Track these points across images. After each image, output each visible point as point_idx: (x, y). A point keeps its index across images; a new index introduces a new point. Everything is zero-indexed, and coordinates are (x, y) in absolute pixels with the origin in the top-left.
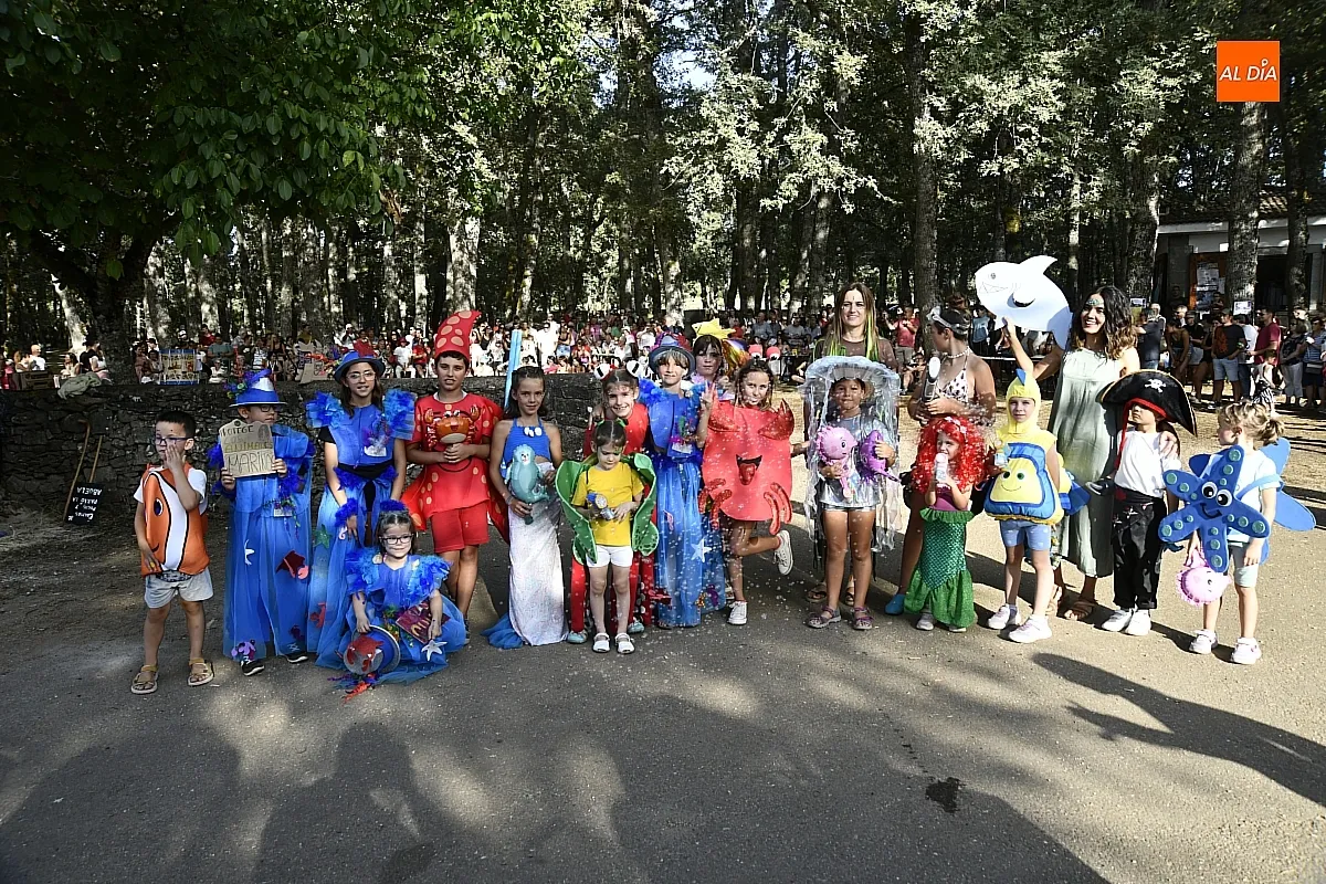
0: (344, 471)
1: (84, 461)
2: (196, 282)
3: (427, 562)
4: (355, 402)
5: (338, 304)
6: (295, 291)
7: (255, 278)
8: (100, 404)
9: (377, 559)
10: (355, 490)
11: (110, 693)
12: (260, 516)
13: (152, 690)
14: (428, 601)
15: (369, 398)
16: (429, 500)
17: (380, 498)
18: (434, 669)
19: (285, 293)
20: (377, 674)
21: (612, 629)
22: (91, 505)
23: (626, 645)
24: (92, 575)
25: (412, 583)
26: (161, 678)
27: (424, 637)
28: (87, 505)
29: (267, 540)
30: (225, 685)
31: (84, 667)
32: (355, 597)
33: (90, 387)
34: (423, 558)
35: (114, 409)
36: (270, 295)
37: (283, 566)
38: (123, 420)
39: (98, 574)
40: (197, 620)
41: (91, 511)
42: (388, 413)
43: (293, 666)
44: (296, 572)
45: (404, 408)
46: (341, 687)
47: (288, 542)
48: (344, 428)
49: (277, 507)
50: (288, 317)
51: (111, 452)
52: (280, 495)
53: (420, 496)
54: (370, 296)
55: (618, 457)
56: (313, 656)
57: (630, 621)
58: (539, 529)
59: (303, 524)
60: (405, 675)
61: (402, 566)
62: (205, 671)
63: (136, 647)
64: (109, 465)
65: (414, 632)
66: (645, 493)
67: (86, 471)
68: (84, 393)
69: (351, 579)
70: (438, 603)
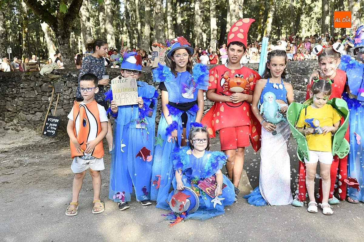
0: (171, 106)
1: (51, 106)
2: (104, 24)
3: (215, 154)
4: (177, 69)
5: (172, 34)
6: (152, 29)
7: (133, 24)
8: (58, 78)
9: (189, 152)
10: (177, 116)
11: (56, 215)
12: (128, 127)
13: (75, 214)
14: (215, 176)
15: (185, 68)
16: (217, 121)
17: (190, 121)
18: (217, 214)
19: (147, 30)
20: (187, 213)
21: (319, 200)
22: (54, 127)
23: (327, 209)
24: (53, 159)
25: (207, 165)
26: (80, 208)
27: (212, 195)
28: (52, 126)
29: (132, 140)
30: (110, 214)
31: (45, 201)
32: (177, 172)
33: (54, 70)
34: (213, 152)
35: (64, 80)
36: (140, 32)
37: (139, 155)
38: (68, 86)
39: (55, 158)
40: (97, 180)
41: (54, 130)
42: (195, 75)
43: (144, 207)
44: (146, 158)
45: (204, 73)
46: (167, 219)
47: (142, 142)
48: (172, 83)
49: (138, 123)
50: (148, 41)
51: (63, 101)
52: (140, 117)
53: (213, 118)
54: (188, 32)
55: (326, 101)
56: (154, 202)
57: (330, 197)
58: (278, 140)
59: (151, 132)
60: (201, 215)
61: (202, 156)
62: (101, 207)
63: (69, 193)
64: (63, 108)
65: (208, 191)
66: (341, 122)
67: (52, 110)
68: (52, 73)
69: (175, 162)
70: (221, 178)
